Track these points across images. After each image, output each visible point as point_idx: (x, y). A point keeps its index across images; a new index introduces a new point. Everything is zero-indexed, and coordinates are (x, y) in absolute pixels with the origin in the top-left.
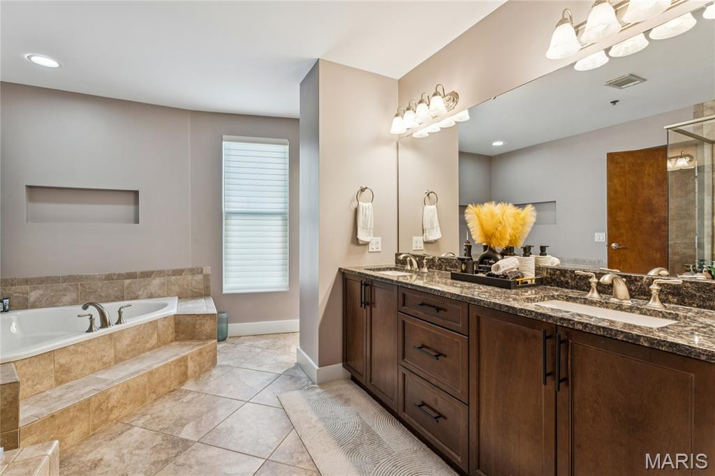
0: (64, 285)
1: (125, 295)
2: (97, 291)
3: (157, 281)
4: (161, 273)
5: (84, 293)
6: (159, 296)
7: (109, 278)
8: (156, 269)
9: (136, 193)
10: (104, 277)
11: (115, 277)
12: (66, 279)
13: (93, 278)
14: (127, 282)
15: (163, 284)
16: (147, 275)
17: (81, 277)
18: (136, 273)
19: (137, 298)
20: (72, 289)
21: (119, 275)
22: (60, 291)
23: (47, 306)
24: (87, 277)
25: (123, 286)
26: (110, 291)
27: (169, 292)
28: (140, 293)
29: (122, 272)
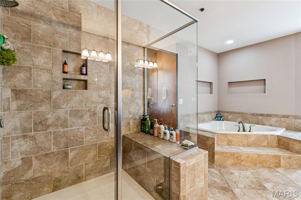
0: (238, 115)
1: (259, 122)
2: (248, 119)
3: (274, 120)
4: (276, 116)
5: (244, 119)
6: (275, 126)
7: (253, 115)
8: (274, 114)
9: (265, 80)
10: (251, 114)
11: (255, 115)
12: (239, 113)
13: (247, 114)
14: (260, 117)
15: (277, 121)
16: (269, 116)
17: (243, 113)
18: (264, 114)
19: (264, 125)
20: (240, 117)
21: (257, 114)
22: (237, 117)
23: (233, 121)
24: (245, 113)
25: (258, 119)
26: (253, 120)
27: (281, 126)
28: (266, 123)
29: (258, 113)
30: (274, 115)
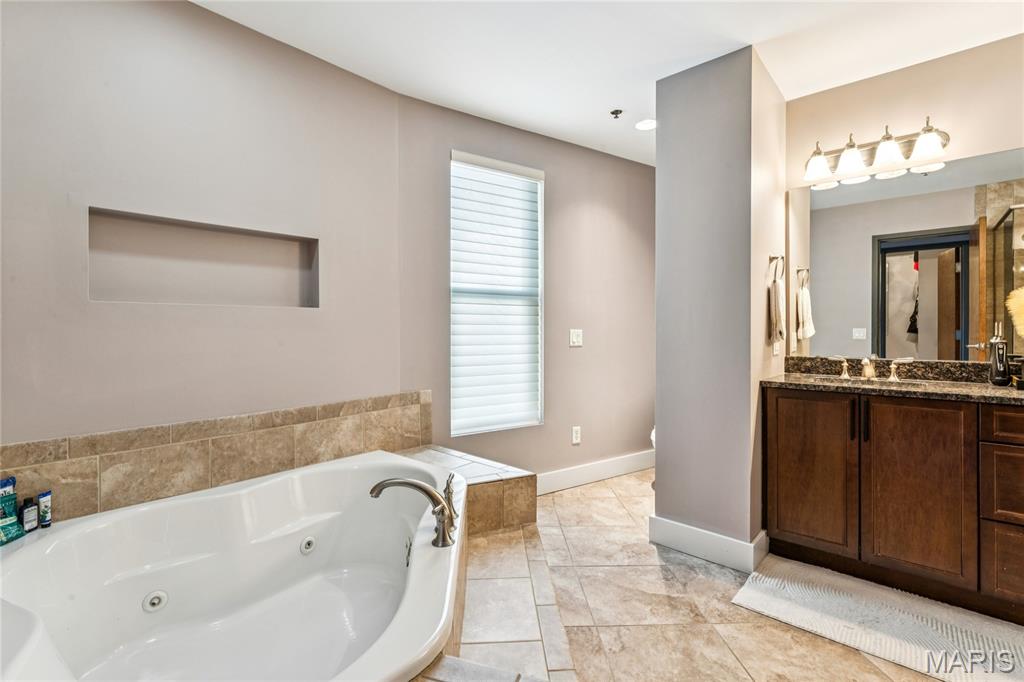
0: (178, 446)
1: (297, 456)
2: (245, 454)
3: (348, 423)
4: (354, 406)
5: (219, 461)
6: (354, 453)
7: (268, 423)
8: (347, 401)
10: (257, 421)
11: (278, 421)
12: (181, 432)
13: (236, 425)
14: (300, 427)
15: (358, 428)
16: (333, 411)
17: (213, 425)
18: (314, 408)
19: (315, 460)
20: (195, 453)
21: (286, 414)
22: (169, 460)
23: (141, 500)
24: (225, 425)
25: (293, 438)
26: (270, 452)
27: (368, 444)
28: (322, 449)
29: (291, 409)
30: (350, 403)
